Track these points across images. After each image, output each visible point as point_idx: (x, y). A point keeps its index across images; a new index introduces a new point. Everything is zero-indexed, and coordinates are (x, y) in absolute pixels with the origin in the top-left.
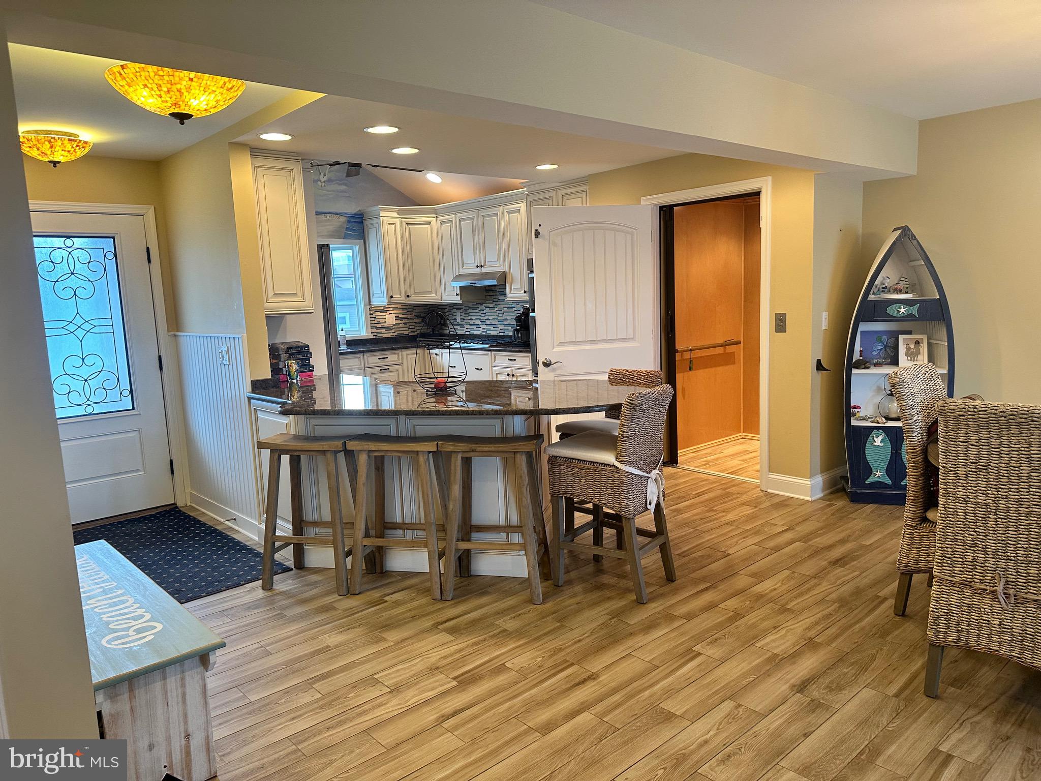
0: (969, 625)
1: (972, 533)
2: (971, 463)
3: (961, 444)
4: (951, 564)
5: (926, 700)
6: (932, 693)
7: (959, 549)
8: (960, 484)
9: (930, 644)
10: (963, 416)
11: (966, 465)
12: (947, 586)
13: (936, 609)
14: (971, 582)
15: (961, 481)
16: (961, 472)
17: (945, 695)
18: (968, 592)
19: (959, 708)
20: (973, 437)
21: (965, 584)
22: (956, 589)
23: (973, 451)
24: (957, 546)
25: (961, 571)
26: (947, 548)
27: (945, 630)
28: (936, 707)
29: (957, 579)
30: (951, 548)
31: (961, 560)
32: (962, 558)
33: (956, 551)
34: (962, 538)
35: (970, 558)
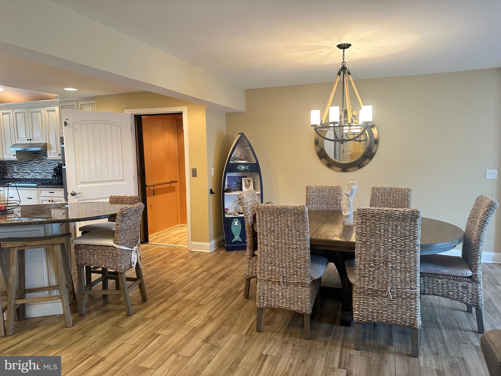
0: (271, 297)
1: (270, 258)
2: (268, 229)
3: (264, 222)
4: (264, 272)
5: (257, 333)
6: (259, 331)
7: (266, 265)
8: (265, 239)
9: (258, 309)
10: (265, 210)
11: (267, 231)
12: (263, 282)
13: (259, 293)
14: (271, 279)
15: (265, 237)
16: (265, 234)
17: (264, 330)
18: (270, 283)
19: (269, 334)
20: (269, 219)
21: (269, 280)
22: (266, 283)
23: (269, 225)
24: (265, 265)
25: (267, 275)
26: (262, 266)
27: (262, 301)
28: (261, 335)
29: (266, 279)
30: (263, 266)
31: (267, 270)
32: (267, 269)
33: (265, 267)
34: (267, 261)
35: (270, 269)
